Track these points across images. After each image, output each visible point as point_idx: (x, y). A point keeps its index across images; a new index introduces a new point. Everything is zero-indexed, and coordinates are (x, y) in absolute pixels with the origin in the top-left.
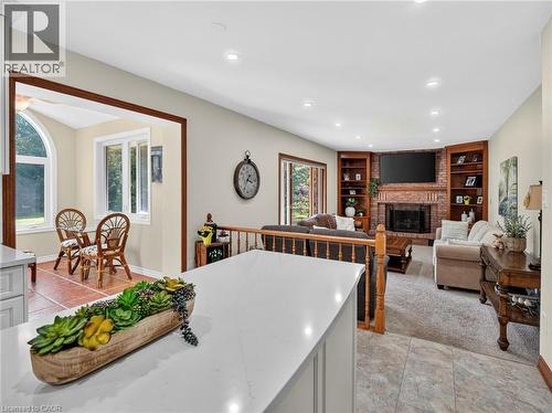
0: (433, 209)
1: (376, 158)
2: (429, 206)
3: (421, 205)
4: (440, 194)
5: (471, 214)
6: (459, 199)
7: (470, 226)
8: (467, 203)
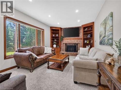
0: (78, 45)
1: (62, 30)
2: (77, 44)
3: (75, 44)
4: (80, 40)
5: (89, 46)
6: (86, 41)
7: (89, 50)
8: (88, 42)
